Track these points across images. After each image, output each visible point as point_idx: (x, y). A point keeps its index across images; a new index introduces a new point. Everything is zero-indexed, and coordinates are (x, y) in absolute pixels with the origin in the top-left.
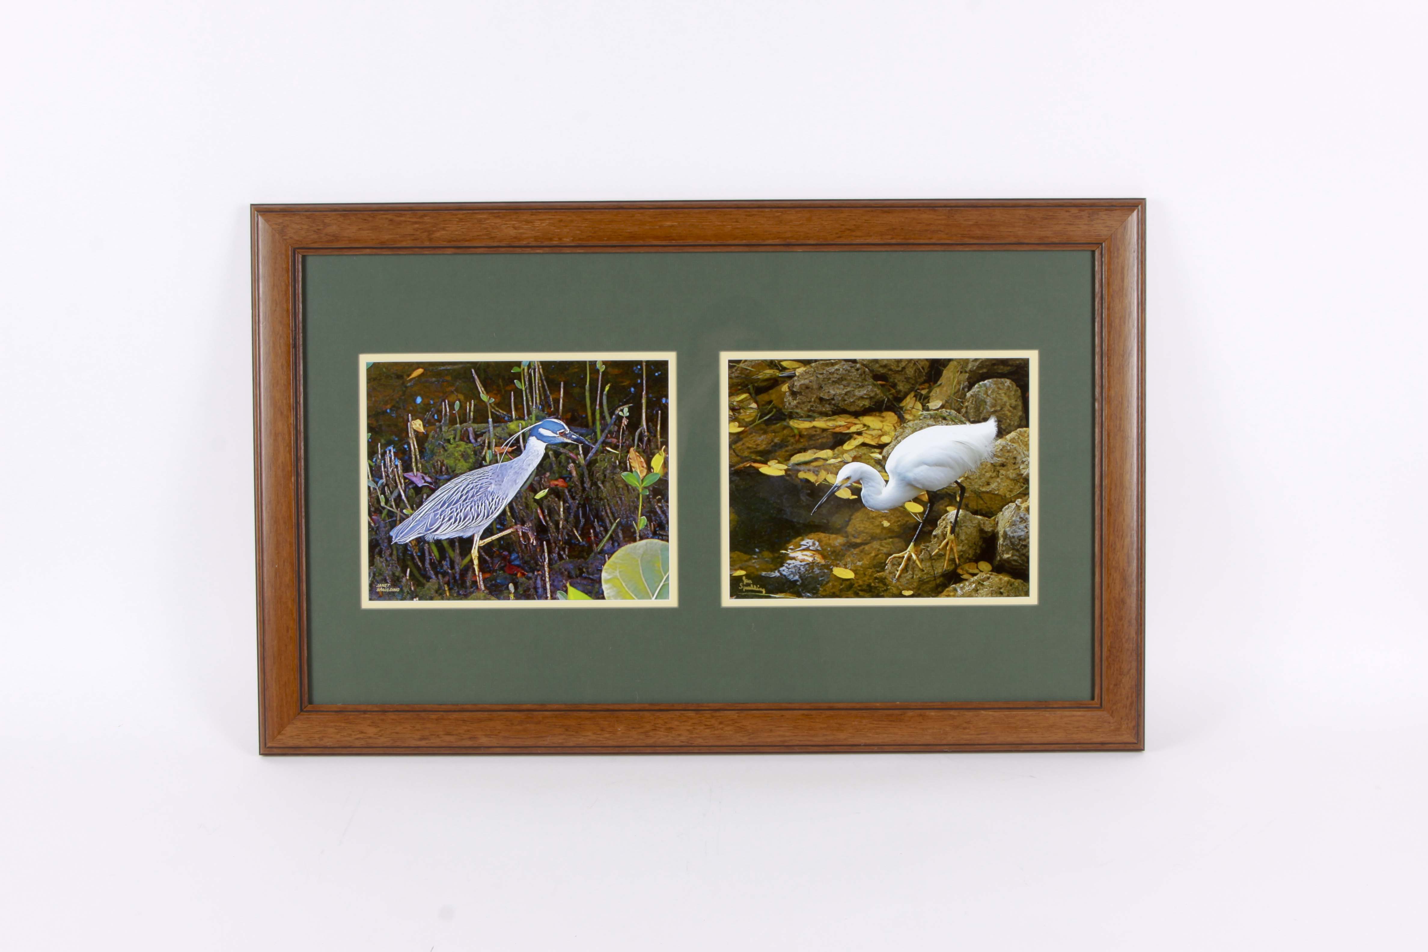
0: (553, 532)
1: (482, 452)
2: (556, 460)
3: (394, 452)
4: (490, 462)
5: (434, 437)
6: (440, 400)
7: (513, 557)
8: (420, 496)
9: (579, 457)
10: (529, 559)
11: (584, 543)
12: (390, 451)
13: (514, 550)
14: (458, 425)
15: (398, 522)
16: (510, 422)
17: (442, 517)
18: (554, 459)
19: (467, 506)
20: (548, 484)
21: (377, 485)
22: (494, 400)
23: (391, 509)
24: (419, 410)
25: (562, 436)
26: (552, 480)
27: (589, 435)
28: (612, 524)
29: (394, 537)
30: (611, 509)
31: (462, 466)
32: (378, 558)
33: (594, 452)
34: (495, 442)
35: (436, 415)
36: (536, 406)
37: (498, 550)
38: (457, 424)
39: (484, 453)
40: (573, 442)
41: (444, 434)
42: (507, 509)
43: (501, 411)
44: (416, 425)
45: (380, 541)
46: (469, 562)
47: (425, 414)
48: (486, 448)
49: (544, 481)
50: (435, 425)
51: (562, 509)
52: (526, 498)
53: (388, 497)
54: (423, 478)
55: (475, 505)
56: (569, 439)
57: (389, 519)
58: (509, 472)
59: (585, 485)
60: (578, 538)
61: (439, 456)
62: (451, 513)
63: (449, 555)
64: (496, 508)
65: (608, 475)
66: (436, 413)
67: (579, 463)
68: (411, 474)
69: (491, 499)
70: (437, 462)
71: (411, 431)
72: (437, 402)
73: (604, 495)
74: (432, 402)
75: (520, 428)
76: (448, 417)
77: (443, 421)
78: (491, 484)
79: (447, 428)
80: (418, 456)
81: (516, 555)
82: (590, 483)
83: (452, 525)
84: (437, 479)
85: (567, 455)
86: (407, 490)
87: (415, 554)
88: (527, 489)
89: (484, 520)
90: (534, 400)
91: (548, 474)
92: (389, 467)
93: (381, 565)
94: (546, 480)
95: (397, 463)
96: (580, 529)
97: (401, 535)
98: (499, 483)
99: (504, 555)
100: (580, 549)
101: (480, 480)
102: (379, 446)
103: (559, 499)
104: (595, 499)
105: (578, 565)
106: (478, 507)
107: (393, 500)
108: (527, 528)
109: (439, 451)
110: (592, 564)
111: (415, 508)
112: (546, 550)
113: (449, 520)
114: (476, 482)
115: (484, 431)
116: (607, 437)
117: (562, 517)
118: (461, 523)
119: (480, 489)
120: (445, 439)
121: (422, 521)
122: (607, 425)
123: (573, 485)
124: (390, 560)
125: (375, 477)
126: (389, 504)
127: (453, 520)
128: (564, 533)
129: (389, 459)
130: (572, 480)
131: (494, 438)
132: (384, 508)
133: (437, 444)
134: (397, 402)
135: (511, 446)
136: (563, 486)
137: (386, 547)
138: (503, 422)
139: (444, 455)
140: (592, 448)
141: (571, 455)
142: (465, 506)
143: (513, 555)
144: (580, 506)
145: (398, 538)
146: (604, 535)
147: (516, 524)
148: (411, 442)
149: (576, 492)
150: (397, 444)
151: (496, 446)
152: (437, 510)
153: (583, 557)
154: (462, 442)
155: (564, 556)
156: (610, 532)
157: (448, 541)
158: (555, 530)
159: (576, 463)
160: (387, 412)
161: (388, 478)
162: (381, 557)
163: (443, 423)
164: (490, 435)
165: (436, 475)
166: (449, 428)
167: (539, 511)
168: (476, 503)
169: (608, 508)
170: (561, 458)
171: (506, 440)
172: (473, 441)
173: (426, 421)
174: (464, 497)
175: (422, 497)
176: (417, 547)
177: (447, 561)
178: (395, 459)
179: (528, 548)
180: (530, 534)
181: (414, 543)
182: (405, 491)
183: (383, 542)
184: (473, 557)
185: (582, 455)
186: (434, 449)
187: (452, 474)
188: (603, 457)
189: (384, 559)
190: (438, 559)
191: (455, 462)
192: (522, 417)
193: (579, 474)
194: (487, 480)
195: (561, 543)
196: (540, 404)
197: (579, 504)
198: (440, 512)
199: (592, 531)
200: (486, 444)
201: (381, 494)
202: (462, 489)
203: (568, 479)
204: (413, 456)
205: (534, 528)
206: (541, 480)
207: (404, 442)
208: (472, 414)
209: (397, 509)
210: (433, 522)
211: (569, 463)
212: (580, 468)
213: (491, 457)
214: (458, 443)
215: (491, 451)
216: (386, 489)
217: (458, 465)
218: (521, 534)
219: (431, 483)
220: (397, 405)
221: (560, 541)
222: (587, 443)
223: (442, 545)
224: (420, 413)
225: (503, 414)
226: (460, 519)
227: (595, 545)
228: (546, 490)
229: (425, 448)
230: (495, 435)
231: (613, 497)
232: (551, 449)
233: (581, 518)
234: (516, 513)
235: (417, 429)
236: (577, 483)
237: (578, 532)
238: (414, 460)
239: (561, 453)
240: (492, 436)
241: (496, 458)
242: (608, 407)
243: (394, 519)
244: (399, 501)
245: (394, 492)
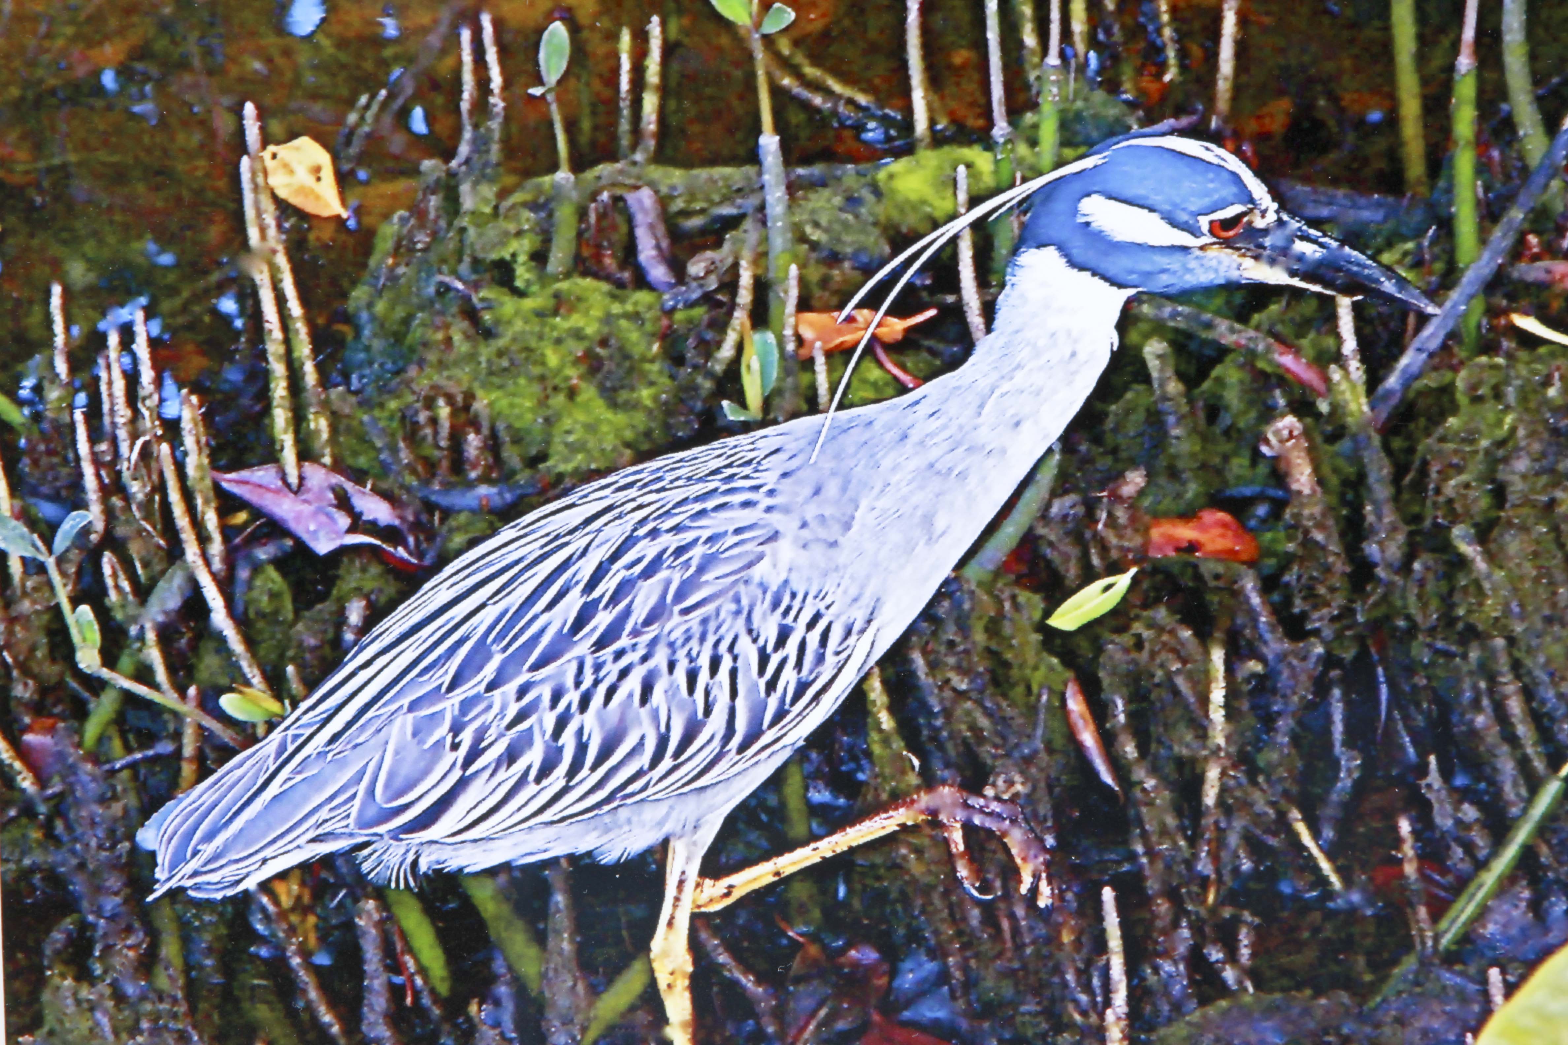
0: (1164, 832)
1: (719, 345)
2: (1188, 394)
3: (154, 343)
4: (767, 404)
5: (412, 250)
6: (445, 15)
7: (908, 979)
8: (325, 608)
9: (1336, 374)
10: (1007, 990)
11: (1356, 897)
12: (127, 333)
13: (915, 936)
14: (563, 175)
15: (188, 770)
16: (898, 154)
17: (467, 737)
18: (1174, 387)
19: (624, 673)
20: (1134, 541)
21: (49, 544)
22: (791, 15)
23: (142, 690)
24: (309, 78)
25: (1227, 243)
26: (1157, 516)
27: (1405, 239)
28: (1534, 785)
29: (163, 858)
30: (1528, 694)
31: (591, 428)
32: (68, 982)
33: (1434, 344)
34: (802, 281)
35: (418, 113)
36: (1062, 55)
37: (813, 938)
38: (554, 167)
39: (727, 351)
40: (1296, 282)
41: (472, 232)
42: (876, 692)
43: (837, 87)
44: (288, 169)
45: (78, 885)
46: (632, 1008)
47: (351, 103)
48: (740, 317)
49: (1112, 520)
50: (415, 172)
51: (1218, 695)
52: (993, 628)
53: (119, 616)
54: (343, 502)
55: (672, 666)
56: (1272, 262)
57: (128, 749)
58: (887, 463)
59: (1372, 549)
60: (1316, 869)
61: (442, 365)
62: (521, 716)
63: (510, 968)
64: (802, 688)
65: (1517, 487)
66: (418, 97)
67: (1335, 408)
68: (264, 475)
69: (770, 633)
70: (430, 403)
71: (259, 214)
72: (425, 30)
73: (1492, 607)
74: (391, 27)
75: (962, 197)
76: (495, 125)
77: (464, 149)
78: (774, 537)
79: (488, 191)
80: (309, 369)
81: (930, 967)
82: (1401, 537)
83: (531, 788)
84: (430, 507)
85: (1261, 364)
86: (243, 574)
87: (296, 961)
88: (997, 574)
89: (732, 756)
90: (1055, 15)
91: (1135, 480)
92: (122, 434)
93: (84, 1025)
94: (1122, 515)
95: (171, 410)
96: (1329, 811)
97: (209, 850)
98: (823, 533)
99: (856, 965)
100: (1328, 932)
101: (702, 513)
102: (56, 301)
103: (1204, 636)
104: (1432, 631)
105: (1311, 1025)
106: (692, 677)
107: (151, 636)
108: (995, 807)
109: (440, 336)
110: (1401, 1021)
111: (296, 686)
112: (1115, 942)
113: (511, 756)
114: (677, 529)
115: (727, 210)
116: (1518, 250)
117: (1221, 741)
118: (587, 778)
119: (701, 569)
120: (476, 263)
121: (341, 764)
122: (1525, 171)
123: (1291, 547)
124: (143, 998)
125: (35, 492)
126: (126, 662)
127: (534, 757)
128: (1233, 839)
129: (119, 385)
130: (1288, 514)
131: (795, 258)
132: (96, 685)
133: (431, 290)
134: (165, 26)
135: (899, 310)
136: (1230, 555)
137: (112, 918)
138: (854, 159)
139: (472, 357)
140: (1423, 319)
141: (1287, 360)
142: (612, 670)
143: (908, 965)
144: (1335, 673)
145: (194, 864)
146: (1482, 854)
147: (929, 782)
148: (262, 277)
149: (1310, 594)
150: (172, 291)
151: (804, 305)
152: (435, 694)
153: (1349, 983)
154: (588, 282)
155: (1229, 975)
156: (1522, 835)
157: (503, 878)
158: (1171, 821)
159: (1318, 416)
160: (99, 90)
161: (117, 501)
162: (84, 975)
163: (467, 161)
164: (765, 240)
165: (426, 482)
166: (503, 194)
167: (1076, 705)
168: (681, 654)
169: (1510, 687)
170: (1219, 381)
171: (868, 272)
172: (659, 273)
173: (353, 150)
174: (603, 619)
175: (340, 619)
176: (312, 920)
177: (497, 1003)
178: (159, 382)
179: (1005, 925)
180: (1015, 840)
181: (288, 893)
182: (225, 584)
183: (99, 889)
184: (662, 982)
185: (1354, 365)
186: (407, 321)
187: (522, 478)
188: (1491, 378)
189: (104, 988)
190: (443, 989)
191: (543, 402)
192: (974, 122)
193: (1334, 481)
194: (746, 517)
195: (1211, 898)
196: (1092, 42)
197: (1329, 660)
198: (450, 705)
199: (1405, 827)
200: (745, 296)
201: (75, 602)
202: (586, 568)
203: (1262, 510)
204: (278, 369)
205: (1044, 808)
206: (1090, 517)
207: (215, 277)
208: (650, 102)
209: (182, 693)
210: (406, 771)
211: (1269, 414)
212: (1344, 445)
213: (774, 373)
214: (563, 286)
215: (770, 337)
216: (107, 570)
217: (567, 423)
218: (957, 837)
219: (391, 534)
220: (161, 44)
221: (1204, 882)
222: (1389, 286)
223: (468, 907)
224: (315, 96)
225: (850, 102)
226: (582, 748)
227: (1422, 912)
228: (1123, 581)
229: (348, 319)
230: (803, 238)
231: (1549, 620)
232: (1158, 328)
233: (1338, 748)
234: (930, 714)
235: (296, 200)
236: (1319, 536)
237: (1316, 834)
238: (279, 390)
239: (1222, 352)
240: (779, 241)
241: (805, 379)
242: (1533, 57)
243: (165, 747)
244: (194, 646)
245: (161, 584)
